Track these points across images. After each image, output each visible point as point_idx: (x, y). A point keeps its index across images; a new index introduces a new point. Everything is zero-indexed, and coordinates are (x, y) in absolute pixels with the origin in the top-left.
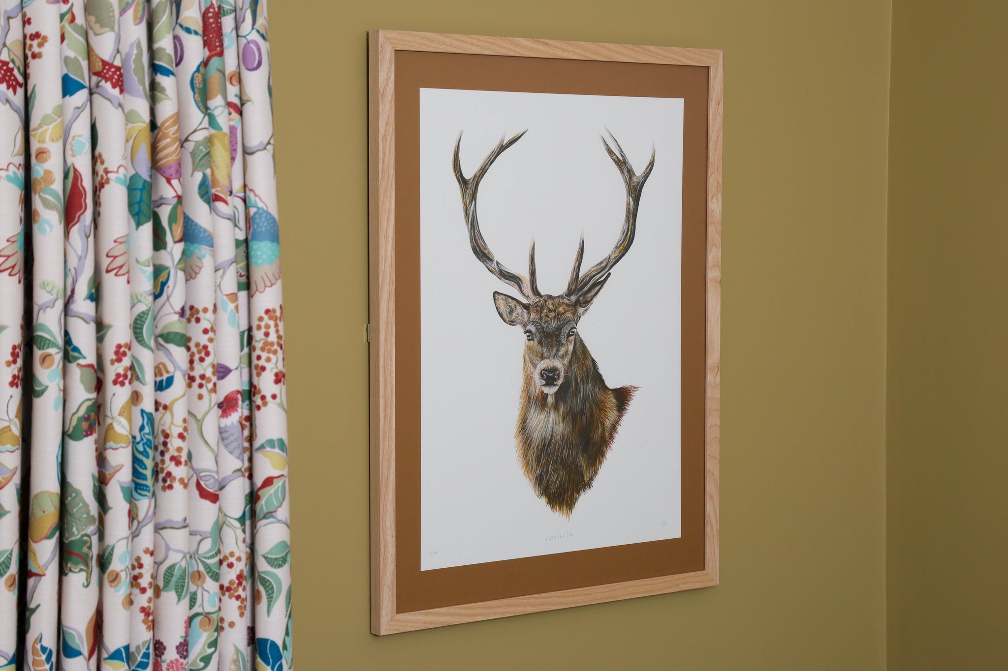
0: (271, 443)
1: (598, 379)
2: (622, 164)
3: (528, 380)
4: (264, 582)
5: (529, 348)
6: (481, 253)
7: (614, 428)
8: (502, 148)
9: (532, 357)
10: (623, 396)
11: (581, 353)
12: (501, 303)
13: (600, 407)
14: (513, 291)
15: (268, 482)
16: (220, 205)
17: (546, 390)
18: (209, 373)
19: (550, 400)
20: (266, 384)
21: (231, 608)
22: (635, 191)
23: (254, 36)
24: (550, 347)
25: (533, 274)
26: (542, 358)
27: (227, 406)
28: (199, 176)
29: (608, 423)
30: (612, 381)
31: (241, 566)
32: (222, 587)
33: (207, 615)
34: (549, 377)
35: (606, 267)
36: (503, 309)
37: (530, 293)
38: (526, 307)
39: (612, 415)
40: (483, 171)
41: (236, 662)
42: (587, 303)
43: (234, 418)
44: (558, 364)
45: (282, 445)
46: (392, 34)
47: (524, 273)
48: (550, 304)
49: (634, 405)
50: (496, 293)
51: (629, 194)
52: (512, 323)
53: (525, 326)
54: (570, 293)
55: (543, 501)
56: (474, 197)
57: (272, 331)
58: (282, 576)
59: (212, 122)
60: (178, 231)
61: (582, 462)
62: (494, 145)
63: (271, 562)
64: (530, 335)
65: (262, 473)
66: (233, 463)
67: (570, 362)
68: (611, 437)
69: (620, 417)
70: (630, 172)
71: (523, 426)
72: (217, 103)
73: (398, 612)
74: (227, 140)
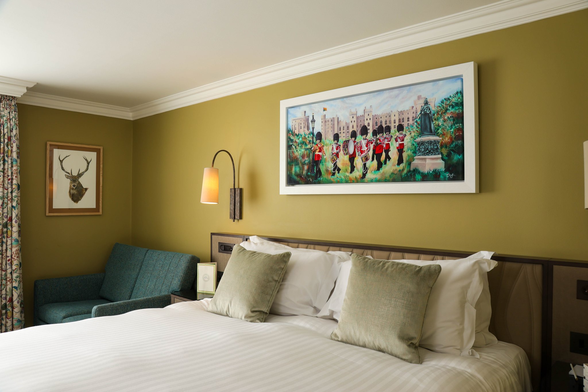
0: (14, 184)
1: (82, 187)
2: (86, 160)
3: (70, 186)
4: (13, 199)
5: (71, 182)
6: (63, 169)
7: (85, 193)
8: (67, 157)
9: (71, 183)
10: (86, 189)
11: (79, 183)
12: (66, 176)
13: (83, 190)
14: (68, 175)
15: (14, 188)
16: (9, 158)
17: (73, 187)
18: (6, 176)
19: (74, 189)
20: (14, 177)
21: (9, 202)
22: (88, 163)
23: (15, 139)
24: (74, 182)
25: (71, 173)
26: (73, 183)
27: (9, 180)
28: (6, 154)
29: (84, 192)
30: (84, 187)
31: (11, 197)
32: (8, 200)
33: (6, 202)
34: (74, 186)
35: (83, 173)
36: (66, 177)
37: (71, 175)
38: (70, 177)
39: (84, 191)
40: (64, 159)
41: (9, 208)
42: (80, 177)
43: (10, 181)
44: (75, 184)
45: (16, 184)
46: (49, 142)
47: (70, 172)
48: (74, 177)
49: (88, 191)
50: (65, 175)
51: (87, 164)
52: (68, 178)
53: (70, 179)
54: (77, 175)
55: (73, 201)
56: (62, 162)
57: (15, 172)
58: (16, 199)
59: (8, 148)
60: (2, 160)
61: (79, 197)
62: (66, 156)
63: (14, 197)
64: (71, 180)
65: (13, 187)
66: (9, 186)
67: (78, 184)
68: (84, 194)
69: (86, 192)
70: (88, 161)
71: (70, 192)
72: (9, 146)
73: (49, 213)
74: (10, 151)
